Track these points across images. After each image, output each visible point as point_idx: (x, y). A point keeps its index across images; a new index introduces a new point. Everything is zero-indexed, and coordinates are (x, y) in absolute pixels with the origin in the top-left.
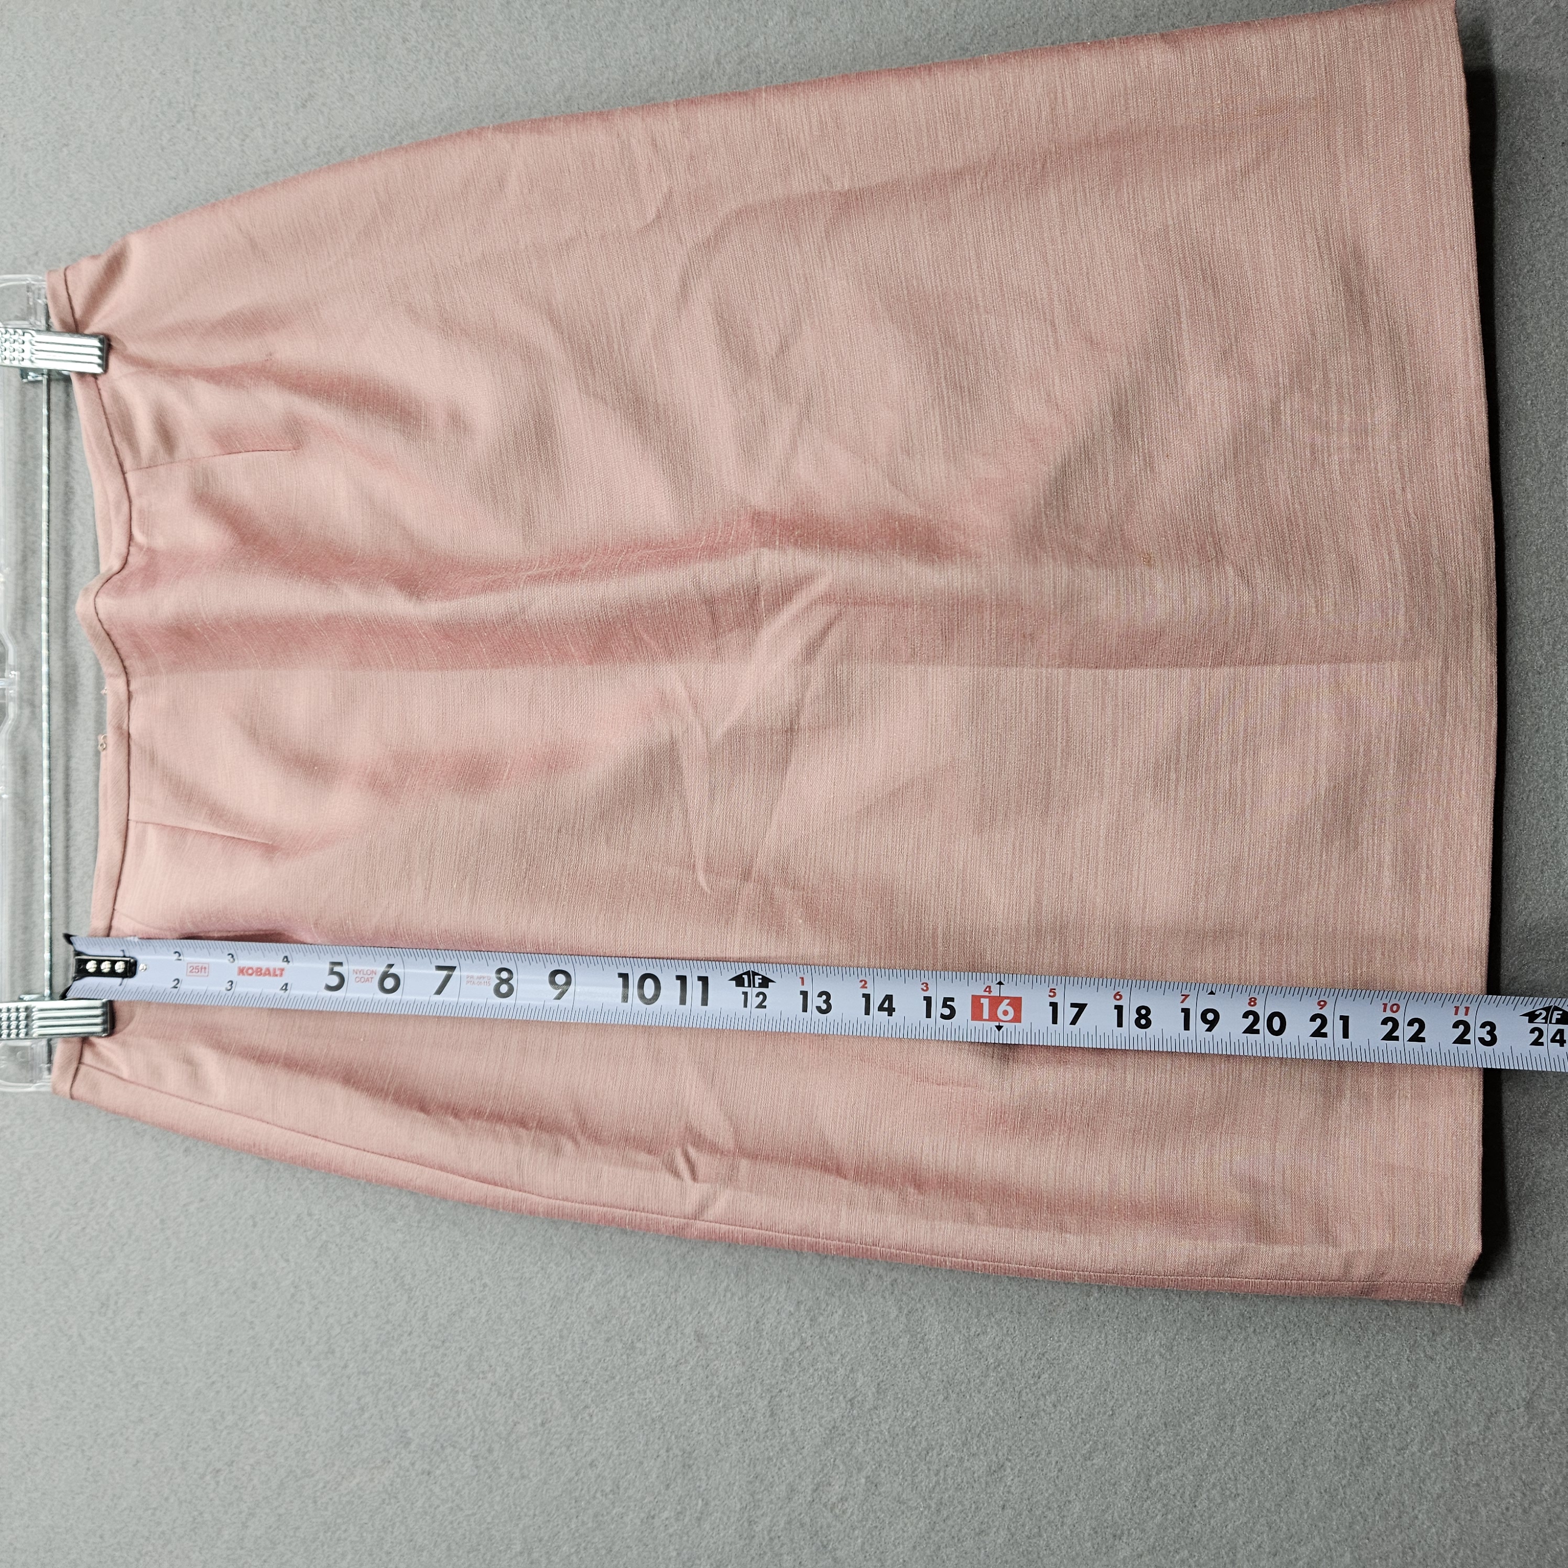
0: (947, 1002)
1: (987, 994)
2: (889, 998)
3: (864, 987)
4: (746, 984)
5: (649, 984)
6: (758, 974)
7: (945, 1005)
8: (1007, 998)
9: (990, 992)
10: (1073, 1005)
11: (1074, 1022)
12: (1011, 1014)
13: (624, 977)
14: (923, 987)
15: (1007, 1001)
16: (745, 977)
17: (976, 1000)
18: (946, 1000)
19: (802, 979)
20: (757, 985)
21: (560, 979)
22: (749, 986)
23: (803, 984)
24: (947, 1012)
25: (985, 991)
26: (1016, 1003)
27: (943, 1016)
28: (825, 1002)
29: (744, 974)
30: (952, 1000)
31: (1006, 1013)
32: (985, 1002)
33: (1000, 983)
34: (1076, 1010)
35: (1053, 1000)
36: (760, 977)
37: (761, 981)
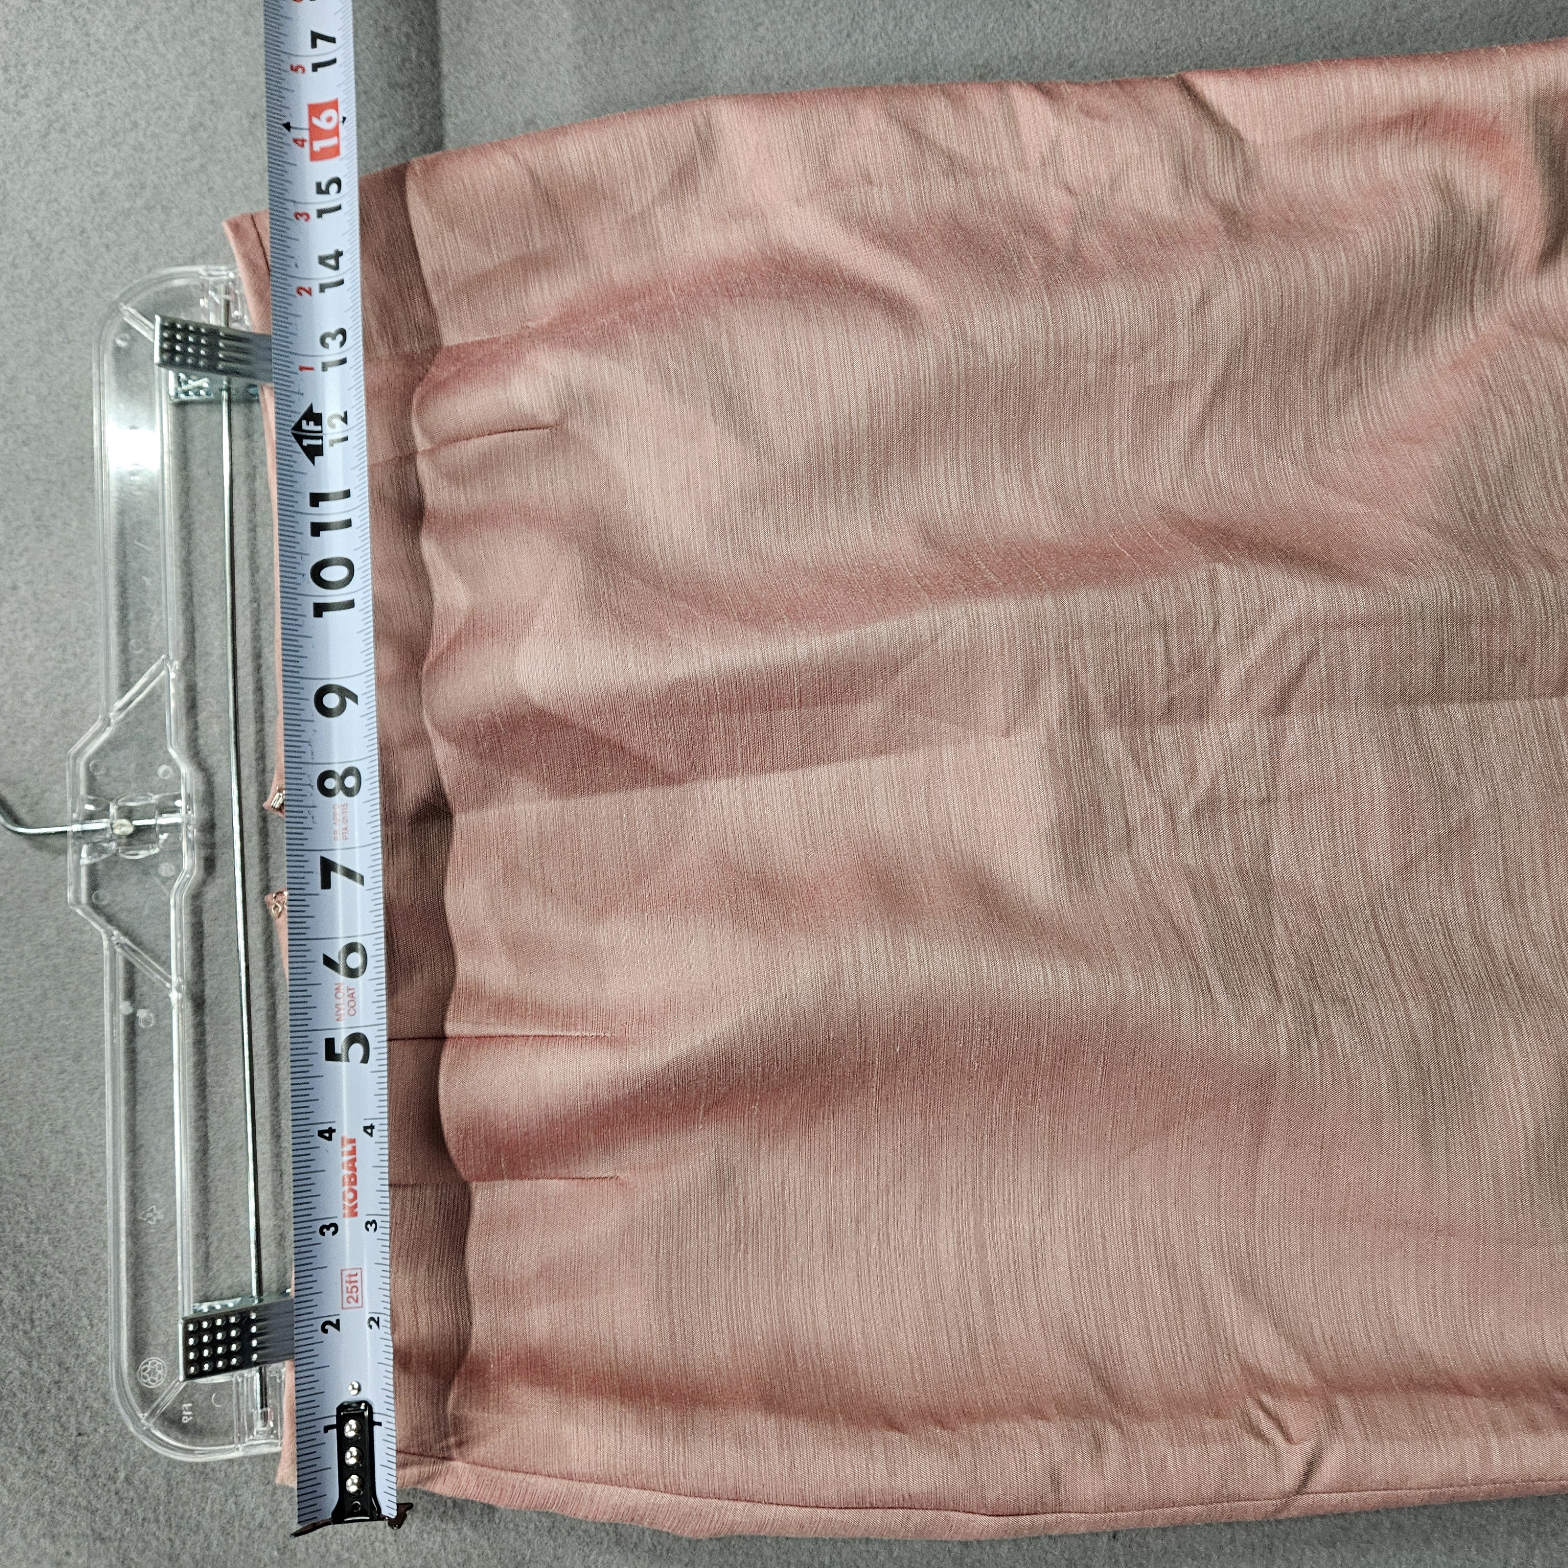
0: (321, 190)
1: (307, 145)
2: (322, 260)
3: (309, 292)
4: (318, 442)
5: (328, 574)
6: (300, 424)
7: (327, 192)
8: (310, 120)
9: (303, 141)
10: (314, 45)
11: (332, 40)
12: (331, 112)
13: (320, 609)
14: (302, 219)
15: (315, 121)
17: (315, 156)
18: (319, 191)
19: (302, 368)
20: (318, 428)
21: (332, 701)
22: (321, 438)
23: (312, 368)
24: (334, 187)
25: (302, 146)
26: (315, 110)
27: (339, 192)
28: (334, 338)
29: (300, 443)
30: (319, 185)
31: (329, 119)
32: (318, 145)
33: (288, 126)
34: (319, 42)
35: (309, 68)
36: (304, 422)
37: (311, 423)
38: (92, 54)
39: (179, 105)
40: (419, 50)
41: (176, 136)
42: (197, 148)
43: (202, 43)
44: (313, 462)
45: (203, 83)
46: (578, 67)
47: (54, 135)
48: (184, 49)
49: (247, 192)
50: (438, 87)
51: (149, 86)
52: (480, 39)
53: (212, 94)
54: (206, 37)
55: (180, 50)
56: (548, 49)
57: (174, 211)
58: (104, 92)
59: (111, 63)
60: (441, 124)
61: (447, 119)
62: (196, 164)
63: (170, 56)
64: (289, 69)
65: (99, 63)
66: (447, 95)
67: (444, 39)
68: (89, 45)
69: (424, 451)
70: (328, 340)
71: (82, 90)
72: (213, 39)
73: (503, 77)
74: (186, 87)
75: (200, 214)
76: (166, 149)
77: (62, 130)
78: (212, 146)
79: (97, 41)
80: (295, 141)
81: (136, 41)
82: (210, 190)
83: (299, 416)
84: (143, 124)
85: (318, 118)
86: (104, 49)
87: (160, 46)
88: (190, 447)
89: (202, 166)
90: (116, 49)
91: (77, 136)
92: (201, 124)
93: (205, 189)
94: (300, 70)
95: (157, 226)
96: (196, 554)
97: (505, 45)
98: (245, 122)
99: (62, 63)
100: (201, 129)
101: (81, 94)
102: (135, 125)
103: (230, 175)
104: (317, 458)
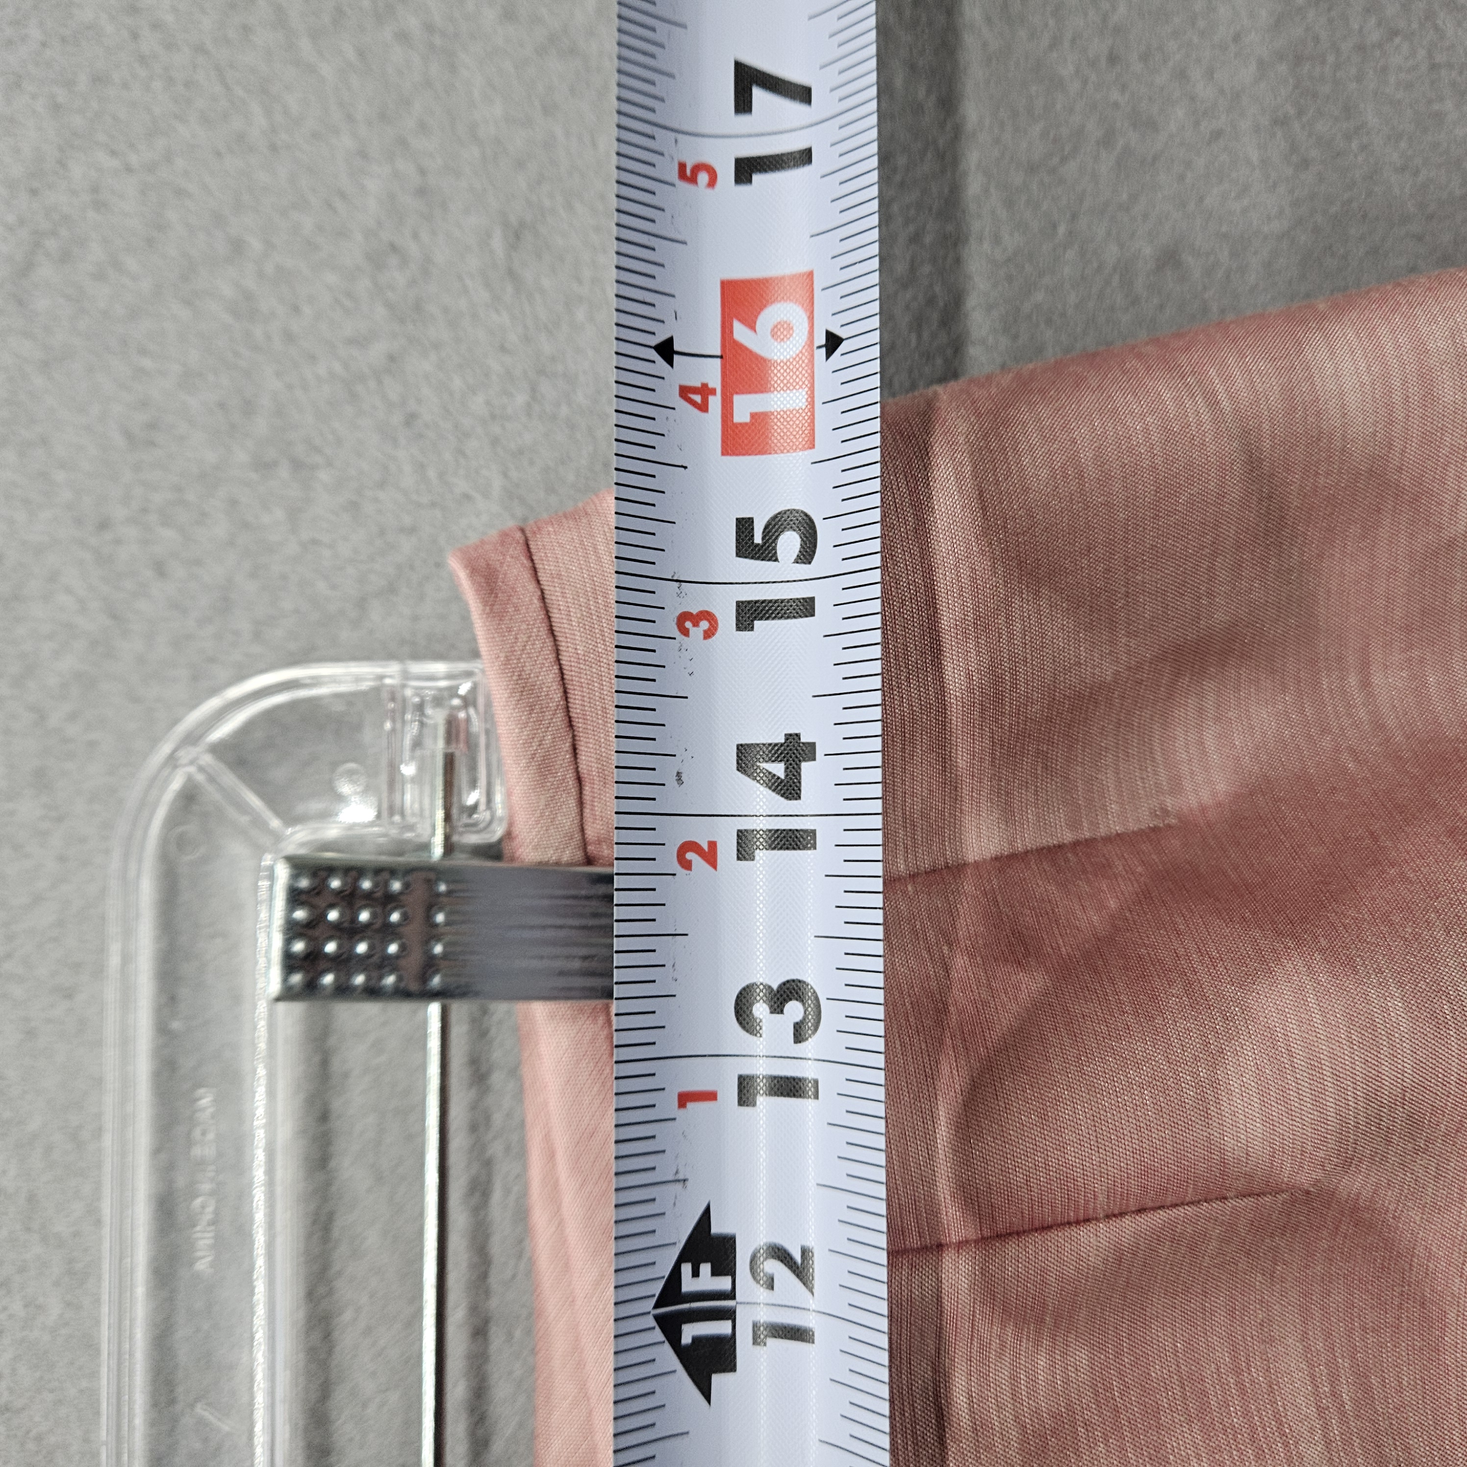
1: (715, 402)
2: (746, 757)
3: (710, 855)
4: (722, 1328)
6: (675, 1276)
7: (768, 551)
8: (726, 329)
9: (705, 391)
10: (743, 105)
11: (803, 94)
12: (789, 312)
14: (697, 632)
15: (740, 332)
16: (689, 1332)
17: (735, 442)
18: (745, 548)
19: (685, 1099)
20: (723, 1283)
22: (729, 1315)
23: (711, 1096)
24: (789, 543)
25: (703, 407)
26: (742, 300)
27: (807, 554)
28: (776, 1006)
29: (673, 1337)
30: (744, 526)
31: (784, 334)
32: (745, 407)
33: (666, 350)
34: (758, 94)
35: (726, 172)
36: (686, 1269)
37: (705, 1269)
38: (143, 60)
39: (343, 195)
40: (913, 68)
41: (331, 278)
42: (380, 311)
43: (403, 37)
44: (707, 1394)
45: (402, 142)
46: (1281, 122)
47: (45, 271)
48: (361, 54)
49: (496, 429)
50: (955, 162)
51: (273, 148)
52: (1055, 43)
53: (422, 172)
54: (413, 23)
55: (351, 54)
56: (1210, 73)
57: (324, 476)
58: (168, 157)
59: (188, 84)
60: (958, 261)
61: (973, 243)
62: (378, 351)
63: (326, 70)
64: (673, 175)
65: (157, 85)
66: (974, 186)
67: (969, 40)
68: (135, 36)
69: (960, 1245)
70: (760, 1010)
71: (113, 153)
72: (429, 28)
73: (1107, 141)
74: (363, 154)
75: (382, 485)
76: (307, 310)
77: (65, 258)
78: (418, 307)
79: (156, 26)
80: (685, 392)
81: (246, 29)
82: (410, 419)
83: (674, 1254)
84: (256, 244)
85: (751, 325)
86: (170, 46)
87: (305, 45)
88: (336, 1105)
89: (392, 358)
90: (200, 49)
91: (100, 276)
92: (394, 248)
93: (397, 419)
94: (703, 178)
95: (279, 514)
96: (340, 1395)
97: (1113, 59)
98: (497, 243)
99: (69, 84)
100: (393, 261)
101: (115, 163)
102: (238, 247)
103: (457, 383)
104: (718, 1380)
